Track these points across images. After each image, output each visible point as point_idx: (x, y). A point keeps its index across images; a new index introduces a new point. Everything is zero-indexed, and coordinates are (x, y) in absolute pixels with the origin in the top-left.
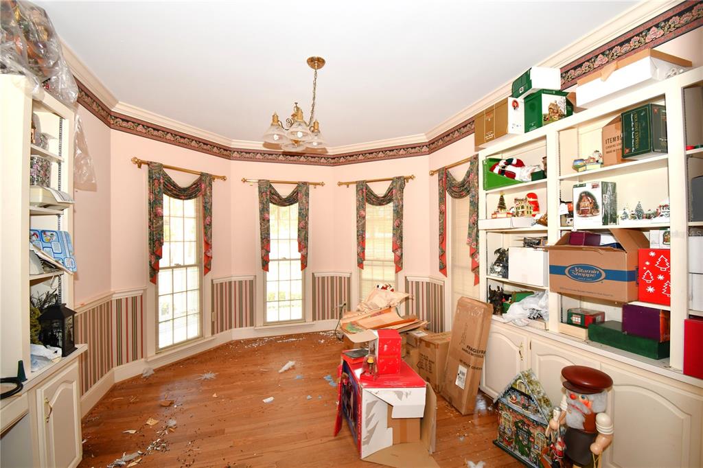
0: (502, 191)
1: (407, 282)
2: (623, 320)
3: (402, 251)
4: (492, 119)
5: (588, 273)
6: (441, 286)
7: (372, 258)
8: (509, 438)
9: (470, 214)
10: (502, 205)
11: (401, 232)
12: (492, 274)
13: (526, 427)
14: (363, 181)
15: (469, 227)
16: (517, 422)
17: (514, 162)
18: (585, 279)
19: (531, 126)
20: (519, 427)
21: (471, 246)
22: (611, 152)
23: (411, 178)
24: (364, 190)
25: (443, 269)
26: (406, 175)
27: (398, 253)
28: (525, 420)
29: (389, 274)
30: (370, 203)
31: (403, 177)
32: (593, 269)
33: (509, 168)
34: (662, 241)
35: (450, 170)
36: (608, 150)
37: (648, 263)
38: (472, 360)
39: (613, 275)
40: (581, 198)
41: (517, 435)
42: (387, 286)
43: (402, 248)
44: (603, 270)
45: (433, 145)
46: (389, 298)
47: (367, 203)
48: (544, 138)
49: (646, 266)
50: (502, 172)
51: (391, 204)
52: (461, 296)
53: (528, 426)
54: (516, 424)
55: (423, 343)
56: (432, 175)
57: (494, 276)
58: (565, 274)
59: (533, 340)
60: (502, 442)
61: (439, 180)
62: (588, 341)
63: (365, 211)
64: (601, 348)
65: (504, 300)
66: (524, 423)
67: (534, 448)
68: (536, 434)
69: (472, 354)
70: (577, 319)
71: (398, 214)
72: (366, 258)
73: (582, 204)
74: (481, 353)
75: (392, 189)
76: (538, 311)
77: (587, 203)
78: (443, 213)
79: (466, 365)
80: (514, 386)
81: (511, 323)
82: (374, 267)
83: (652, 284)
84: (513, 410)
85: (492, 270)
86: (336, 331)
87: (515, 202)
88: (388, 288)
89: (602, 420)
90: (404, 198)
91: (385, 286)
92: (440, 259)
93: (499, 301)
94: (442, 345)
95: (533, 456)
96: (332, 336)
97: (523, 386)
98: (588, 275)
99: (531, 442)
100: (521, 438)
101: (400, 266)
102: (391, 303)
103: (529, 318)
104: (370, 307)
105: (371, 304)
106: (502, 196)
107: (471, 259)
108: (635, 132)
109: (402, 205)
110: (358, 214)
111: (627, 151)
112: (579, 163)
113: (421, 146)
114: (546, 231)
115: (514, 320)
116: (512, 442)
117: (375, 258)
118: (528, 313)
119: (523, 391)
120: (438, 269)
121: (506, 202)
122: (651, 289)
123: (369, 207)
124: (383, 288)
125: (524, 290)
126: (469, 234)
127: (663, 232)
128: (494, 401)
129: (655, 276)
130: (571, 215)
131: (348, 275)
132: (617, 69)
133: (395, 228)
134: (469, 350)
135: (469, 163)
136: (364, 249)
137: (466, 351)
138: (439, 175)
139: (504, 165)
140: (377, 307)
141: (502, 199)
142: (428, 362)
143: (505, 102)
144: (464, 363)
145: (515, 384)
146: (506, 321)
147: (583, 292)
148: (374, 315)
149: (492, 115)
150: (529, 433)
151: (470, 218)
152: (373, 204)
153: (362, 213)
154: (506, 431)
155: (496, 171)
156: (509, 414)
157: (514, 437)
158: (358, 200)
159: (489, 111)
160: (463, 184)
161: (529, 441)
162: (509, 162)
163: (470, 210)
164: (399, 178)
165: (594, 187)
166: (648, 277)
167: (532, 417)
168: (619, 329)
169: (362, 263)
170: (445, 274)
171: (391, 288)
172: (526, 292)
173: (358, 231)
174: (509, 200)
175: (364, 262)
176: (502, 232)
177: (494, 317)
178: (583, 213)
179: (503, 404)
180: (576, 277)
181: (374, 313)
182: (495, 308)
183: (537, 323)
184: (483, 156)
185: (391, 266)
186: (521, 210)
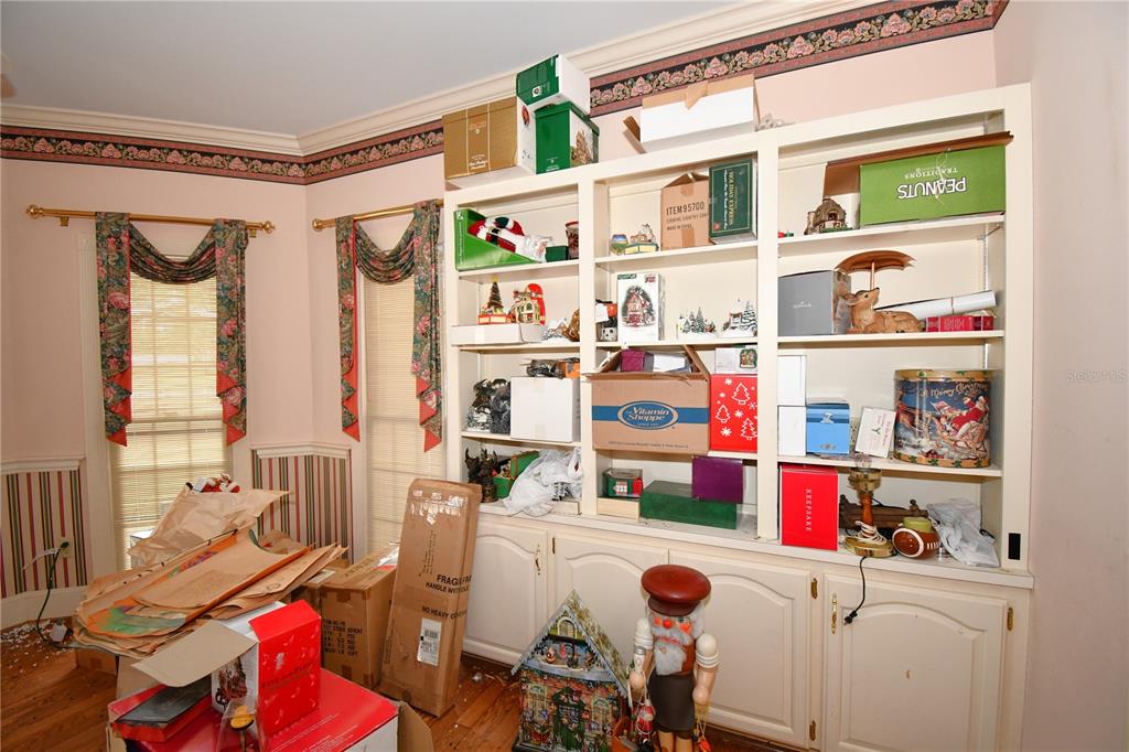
0: (495, 274)
1: (256, 461)
2: (693, 481)
3: (243, 393)
4: (484, 130)
5: (653, 415)
6: (342, 462)
7: (150, 415)
8: (543, 729)
9: (416, 315)
10: (495, 301)
11: (241, 351)
12: (469, 429)
13: (575, 698)
14: (122, 216)
15: (416, 341)
16: (558, 695)
17: (510, 225)
18: (649, 425)
19: (549, 164)
20: (562, 703)
21: (418, 378)
22: (674, 228)
23: (264, 227)
24: (124, 239)
25: (350, 426)
26: (250, 219)
27: (235, 398)
28: (574, 687)
29: (209, 451)
30: (144, 275)
31: (242, 222)
32: (659, 408)
33: (504, 234)
34: (739, 362)
35: (361, 224)
36: (671, 225)
37: (722, 395)
38: (450, 601)
39: (688, 415)
40: (629, 296)
41: (557, 717)
42: (218, 483)
43: (243, 386)
44: (676, 409)
45: (316, 167)
46: (229, 510)
47: (132, 274)
48: (574, 188)
49: (721, 399)
50: (493, 239)
51: (212, 282)
52: (412, 479)
53: (579, 693)
54: (555, 699)
55: (333, 597)
56: (319, 228)
57: (476, 432)
58: (618, 420)
59: (559, 537)
60: (528, 741)
61: (338, 243)
62: (643, 520)
63: (127, 292)
64: (666, 528)
65: (494, 473)
66: (570, 692)
67: (590, 729)
68: (592, 704)
69: (450, 591)
70: (621, 488)
71: (232, 308)
72: (134, 416)
73: (630, 306)
74: (462, 583)
75: (213, 245)
76: (563, 483)
77: (638, 306)
78: (348, 312)
79: (437, 614)
80: (553, 633)
81: (520, 515)
82: (159, 437)
83: (728, 426)
84: (549, 675)
85: (470, 421)
86: (38, 621)
87: (515, 297)
88: (223, 486)
89: (706, 644)
90: (247, 271)
91: (213, 483)
92: (344, 406)
93: (488, 476)
94: (376, 586)
95: (588, 743)
96: (25, 642)
97: (569, 626)
98: (653, 418)
99: (584, 720)
100: (565, 721)
101: (240, 427)
102: (237, 522)
103: (554, 500)
104: (175, 544)
105: (178, 536)
106: (495, 284)
107: (418, 402)
108: (729, 199)
109: (243, 288)
110: (102, 300)
111: (717, 226)
112: (621, 241)
113: (287, 161)
114: (577, 350)
115: (527, 508)
116: (548, 734)
117: (161, 415)
118: (551, 492)
119: (570, 635)
120: (341, 428)
121: (502, 294)
122: (726, 432)
123: (140, 287)
124: (208, 488)
125: (525, 450)
126: (415, 354)
127: (740, 350)
128: (513, 671)
129: (732, 412)
130: (612, 322)
131: (74, 466)
132: (705, 95)
133: (224, 339)
134: (443, 585)
135: (412, 215)
136: (126, 392)
137: (436, 587)
138: (338, 232)
139: (494, 226)
140: (195, 539)
141: (495, 290)
142: (344, 635)
143: (511, 104)
144: (434, 612)
145: (555, 628)
146: (509, 513)
147: (646, 445)
148: (191, 564)
149: (483, 124)
150: (580, 707)
151: (416, 324)
152: (154, 277)
153: (119, 297)
154: (536, 718)
155: (483, 234)
156: (540, 684)
157: (551, 723)
158: (102, 263)
159: (477, 114)
160: (395, 255)
161: (580, 719)
162: (502, 223)
163: (416, 308)
164: (232, 223)
165: (649, 279)
166: (723, 415)
167: (588, 676)
168: (688, 493)
169: (122, 430)
170: (356, 436)
171: (232, 486)
172: (528, 453)
173: (103, 347)
174: (506, 291)
175: (129, 428)
176: (479, 351)
177: (484, 507)
178: (633, 321)
179: (531, 670)
180: (635, 423)
181: (189, 558)
182: (484, 492)
183: (566, 506)
184: (452, 203)
185: (211, 430)
186: (526, 312)
